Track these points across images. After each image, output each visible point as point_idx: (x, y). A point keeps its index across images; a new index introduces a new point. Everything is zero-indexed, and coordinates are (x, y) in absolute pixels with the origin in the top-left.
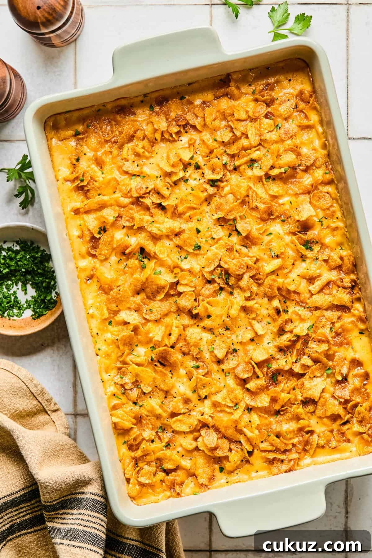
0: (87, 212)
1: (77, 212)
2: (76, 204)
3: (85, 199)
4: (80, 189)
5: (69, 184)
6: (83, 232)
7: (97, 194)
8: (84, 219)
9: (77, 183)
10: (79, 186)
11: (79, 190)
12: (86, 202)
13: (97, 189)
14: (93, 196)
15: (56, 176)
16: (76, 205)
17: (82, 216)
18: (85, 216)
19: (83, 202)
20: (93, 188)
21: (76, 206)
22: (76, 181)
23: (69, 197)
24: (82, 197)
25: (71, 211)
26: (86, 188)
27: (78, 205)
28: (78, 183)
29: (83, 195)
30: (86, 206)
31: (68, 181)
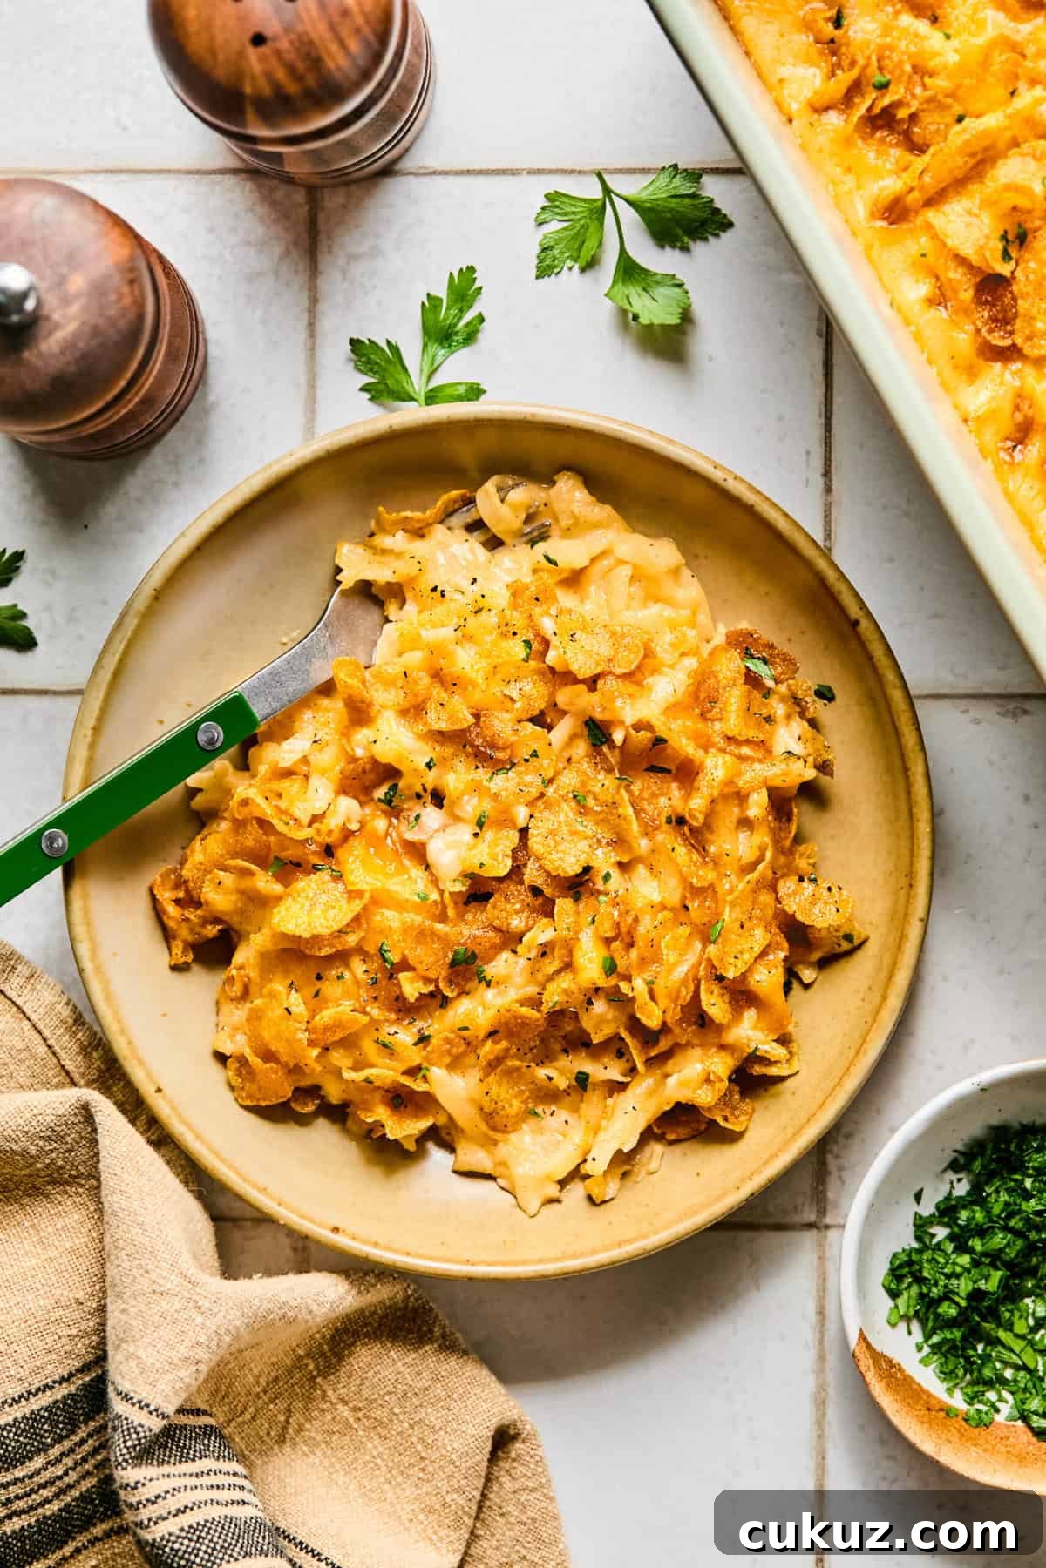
0: (935, 200)
1: (895, 212)
2: (881, 183)
3: (909, 157)
4: (882, 121)
5: (833, 119)
6: (938, 278)
7: (949, 119)
8: (929, 226)
9: (861, 108)
10: (876, 110)
11: (875, 128)
12: (920, 162)
13: (949, 100)
14: (937, 131)
15: (778, 105)
16: (882, 189)
17: (919, 220)
18: (931, 215)
19: (905, 169)
20: (930, 100)
21: (886, 193)
22: (856, 100)
23: (849, 170)
24: (895, 152)
25: (873, 216)
26: (902, 114)
27: (891, 185)
28: (868, 103)
29: (897, 145)
30: (927, 179)
31: (827, 108)
